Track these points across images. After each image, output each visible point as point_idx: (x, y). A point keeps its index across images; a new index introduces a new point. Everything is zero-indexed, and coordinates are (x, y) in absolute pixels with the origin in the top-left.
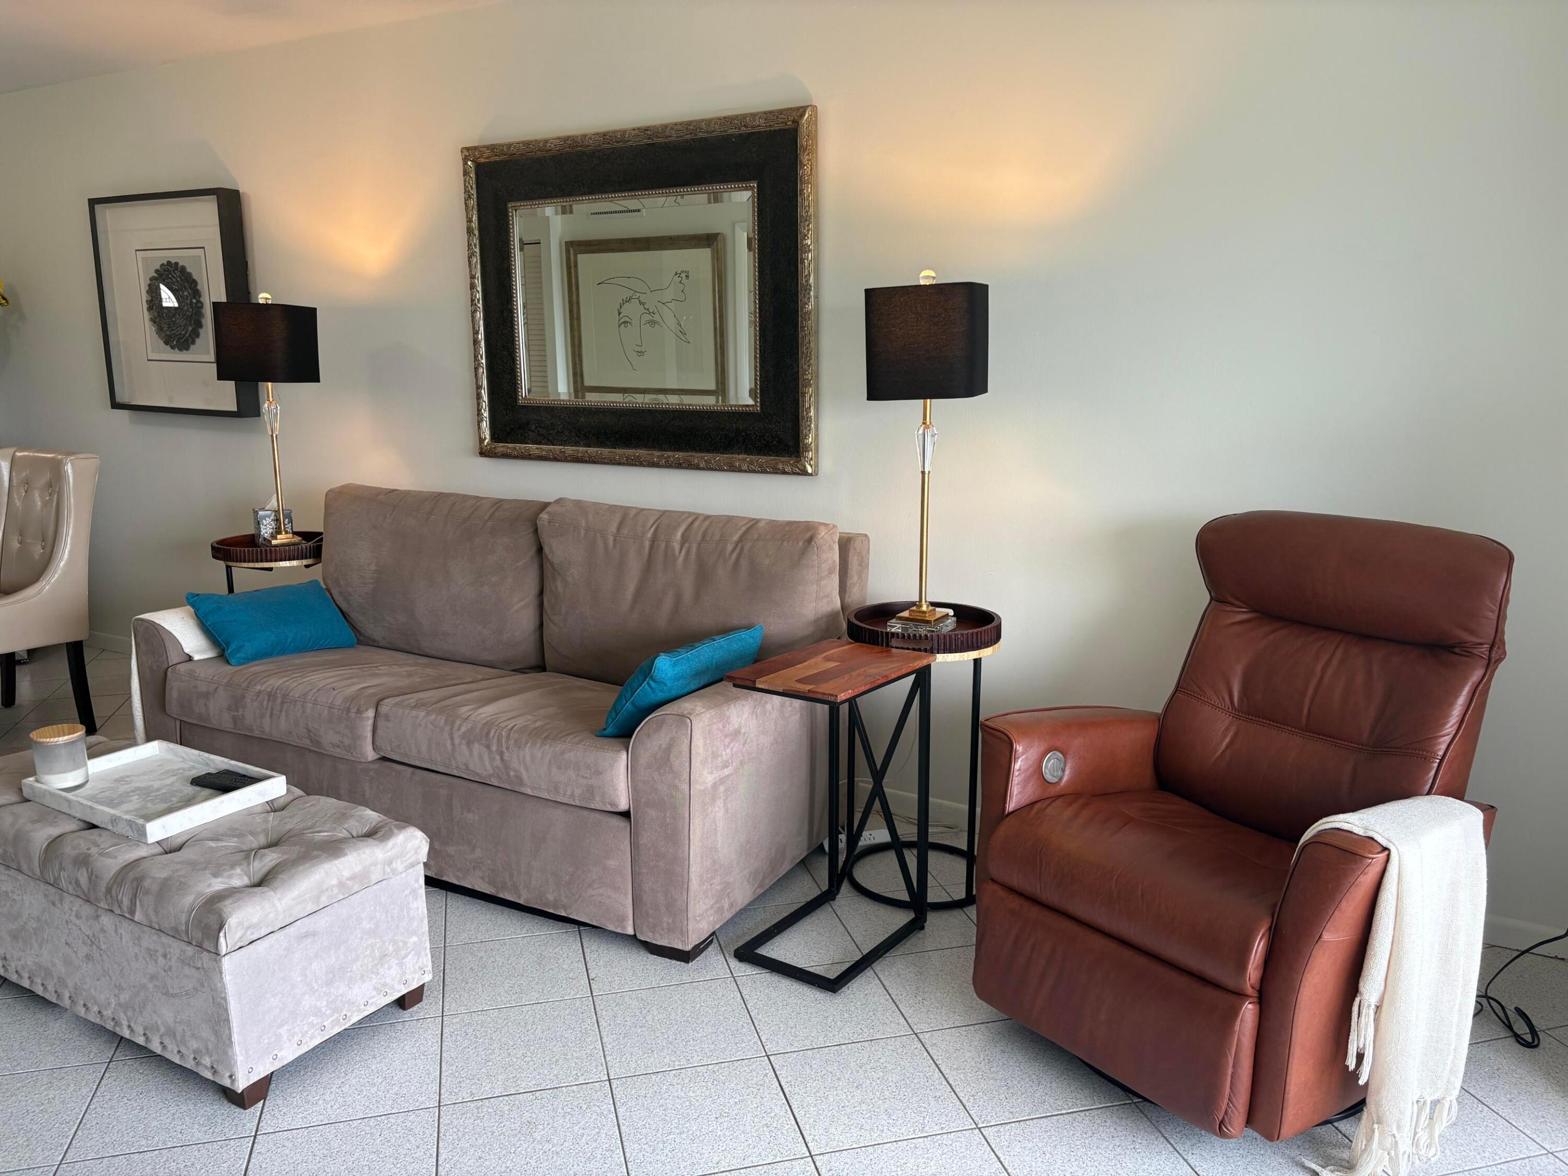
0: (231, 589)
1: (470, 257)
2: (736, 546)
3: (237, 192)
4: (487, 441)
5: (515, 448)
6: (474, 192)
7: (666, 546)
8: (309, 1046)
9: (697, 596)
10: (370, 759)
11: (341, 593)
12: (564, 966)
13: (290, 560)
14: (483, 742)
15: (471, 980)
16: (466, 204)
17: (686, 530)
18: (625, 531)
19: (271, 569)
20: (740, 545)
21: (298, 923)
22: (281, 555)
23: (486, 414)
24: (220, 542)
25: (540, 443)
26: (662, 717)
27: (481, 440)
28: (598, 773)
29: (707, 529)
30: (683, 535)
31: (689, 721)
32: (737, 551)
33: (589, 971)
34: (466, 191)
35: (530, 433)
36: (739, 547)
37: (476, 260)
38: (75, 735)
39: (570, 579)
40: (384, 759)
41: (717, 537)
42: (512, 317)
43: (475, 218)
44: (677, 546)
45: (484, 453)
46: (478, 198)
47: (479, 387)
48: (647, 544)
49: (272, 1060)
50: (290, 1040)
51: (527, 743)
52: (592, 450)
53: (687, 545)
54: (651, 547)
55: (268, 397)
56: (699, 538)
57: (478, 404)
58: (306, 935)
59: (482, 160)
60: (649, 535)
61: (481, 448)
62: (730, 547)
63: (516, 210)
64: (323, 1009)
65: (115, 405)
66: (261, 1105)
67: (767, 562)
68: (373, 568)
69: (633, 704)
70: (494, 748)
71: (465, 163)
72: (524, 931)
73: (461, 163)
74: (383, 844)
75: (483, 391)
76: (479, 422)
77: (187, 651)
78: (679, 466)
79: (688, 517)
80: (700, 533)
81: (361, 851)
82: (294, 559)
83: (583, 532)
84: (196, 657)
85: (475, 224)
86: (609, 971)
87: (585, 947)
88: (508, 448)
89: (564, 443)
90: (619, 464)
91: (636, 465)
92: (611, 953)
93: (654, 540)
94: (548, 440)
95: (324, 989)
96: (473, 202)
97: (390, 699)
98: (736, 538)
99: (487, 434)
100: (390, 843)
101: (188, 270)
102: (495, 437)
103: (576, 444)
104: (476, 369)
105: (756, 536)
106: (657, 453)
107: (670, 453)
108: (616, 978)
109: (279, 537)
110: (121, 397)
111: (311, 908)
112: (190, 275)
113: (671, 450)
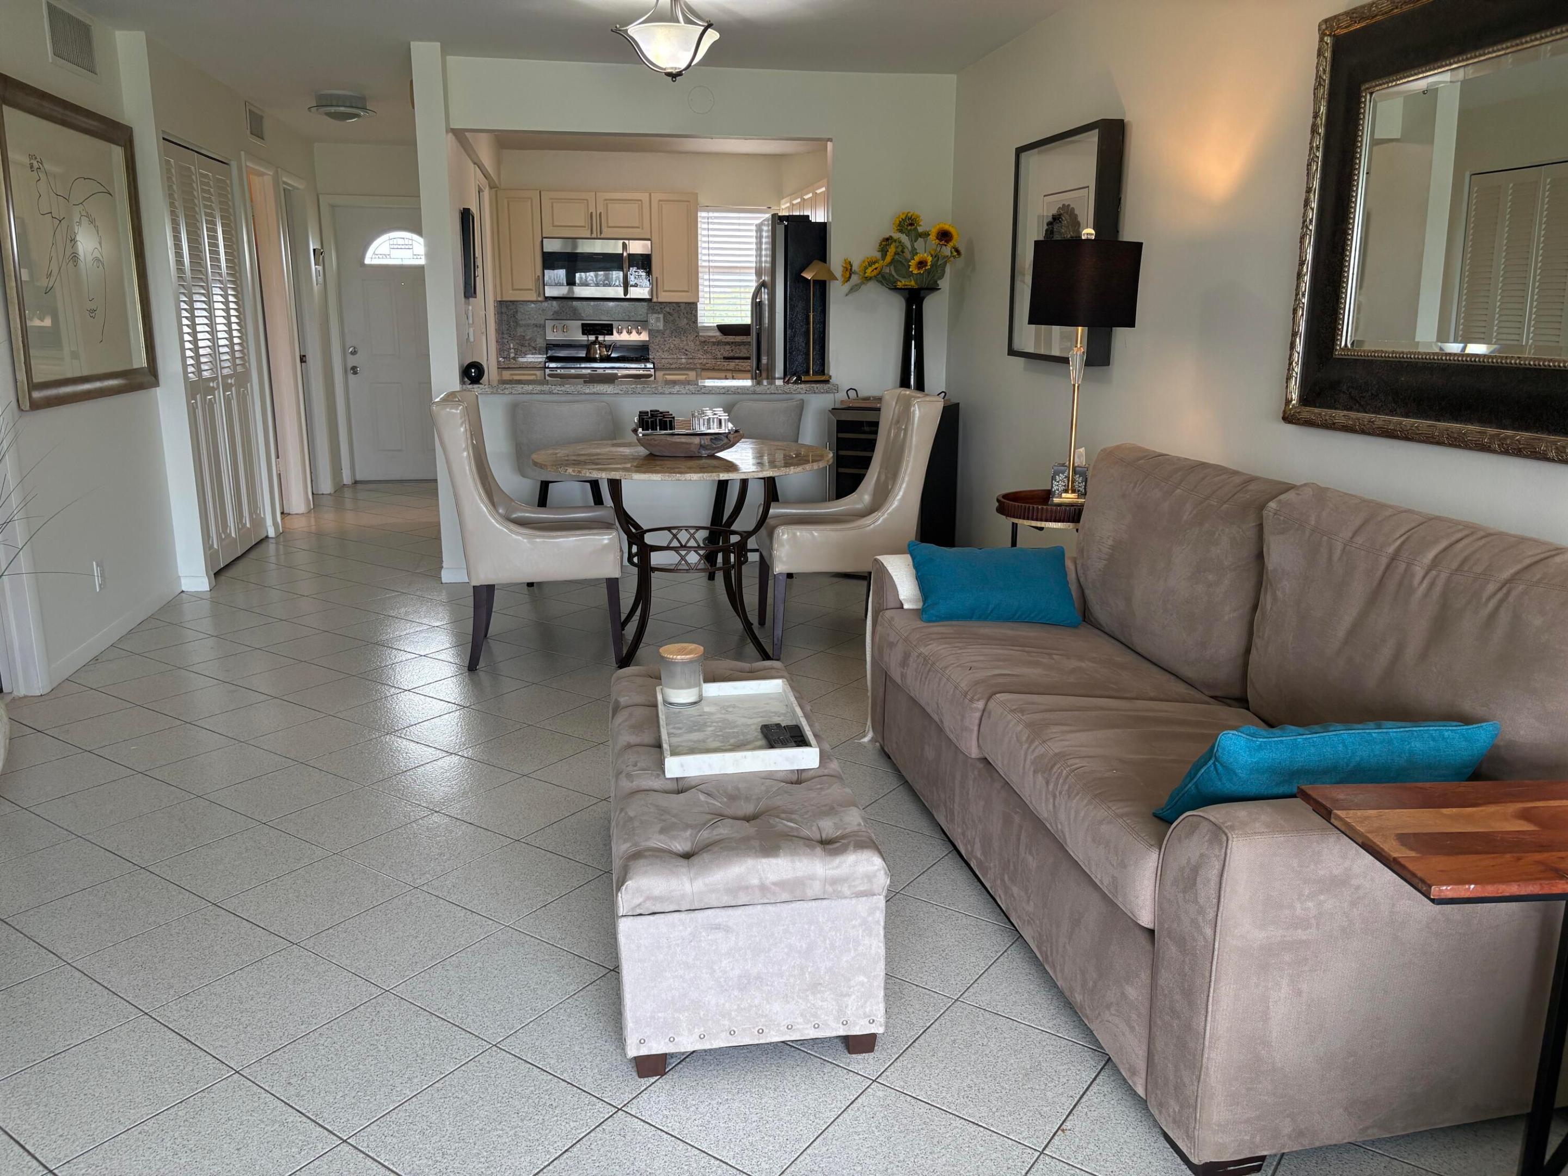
0: (1014, 544)
1: (1309, 165)
2: (1500, 589)
3: (1122, 121)
4: (1294, 402)
5: (1320, 414)
6: (1326, 77)
7: (1406, 570)
8: (712, 1044)
9: (1424, 656)
10: (973, 756)
11: (1082, 565)
12: (1049, 1094)
13: (1055, 521)
14: (1046, 775)
15: (940, 1054)
16: (1314, 94)
17: (1445, 550)
18: (1359, 540)
19: (1041, 529)
20: (1508, 585)
21: (709, 911)
22: (1049, 515)
23: (1298, 369)
24: (1006, 496)
25: (1350, 409)
26: (1195, 819)
27: (1288, 402)
28: (1123, 865)
29: (1474, 552)
30: (1436, 557)
31: (1225, 838)
32: (1500, 595)
33: (1070, 1118)
34: (1318, 77)
35: (1342, 395)
36: (1504, 590)
37: (1317, 168)
38: (688, 657)
39: (1279, 594)
40: (985, 760)
41: (1479, 569)
42: (1345, 240)
43: (1323, 109)
44: (1419, 571)
45: (1288, 418)
46: (1331, 84)
47: (1295, 334)
48: (1384, 561)
49: (667, 1040)
50: (689, 1030)
51: (1078, 794)
52: (1407, 422)
53: (1434, 573)
54: (1388, 567)
55: (1077, 343)
56: (1454, 565)
57: (1291, 356)
58: (718, 927)
59: (1340, 32)
60: (1391, 550)
61: (1284, 412)
62: (1491, 587)
63: (1371, 94)
64: (733, 1013)
65: (1012, 352)
66: (653, 1081)
67: (1538, 621)
68: (1110, 542)
69: (1196, 785)
70: (1051, 787)
71: (1321, 40)
72: (1050, 1025)
73: (1317, 37)
74: (828, 858)
75: (1298, 340)
76: (1289, 378)
77: (901, 597)
78: (1518, 452)
79: (1460, 530)
80: (1460, 559)
81: (796, 858)
82: (1059, 521)
83: (1308, 533)
84: (906, 606)
85: (1322, 121)
86: (1093, 1131)
87: (1097, 1081)
88: (1313, 413)
89: (1377, 411)
90: (1439, 443)
91: (1459, 447)
92: (1119, 1108)
93: (1394, 558)
94: (1360, 405)
95: (736, 993)
96: (1324, 91)
97: (1002, 694)
98: (1506, 574)
99: (1295, 396)
100: (837, 860)
101: (1076, 212)
102: (1305, 400)
103: (1392, 413)
104: (1295, 311)
105: (1538, 576)
106: (1491, 431)
107: (1510, 433)
108: (1091, 1146)
109: (1064, 495)
110: (1017, 346)
111: (726, 900)
112: (1076, 216)
113: (1514, 429)
